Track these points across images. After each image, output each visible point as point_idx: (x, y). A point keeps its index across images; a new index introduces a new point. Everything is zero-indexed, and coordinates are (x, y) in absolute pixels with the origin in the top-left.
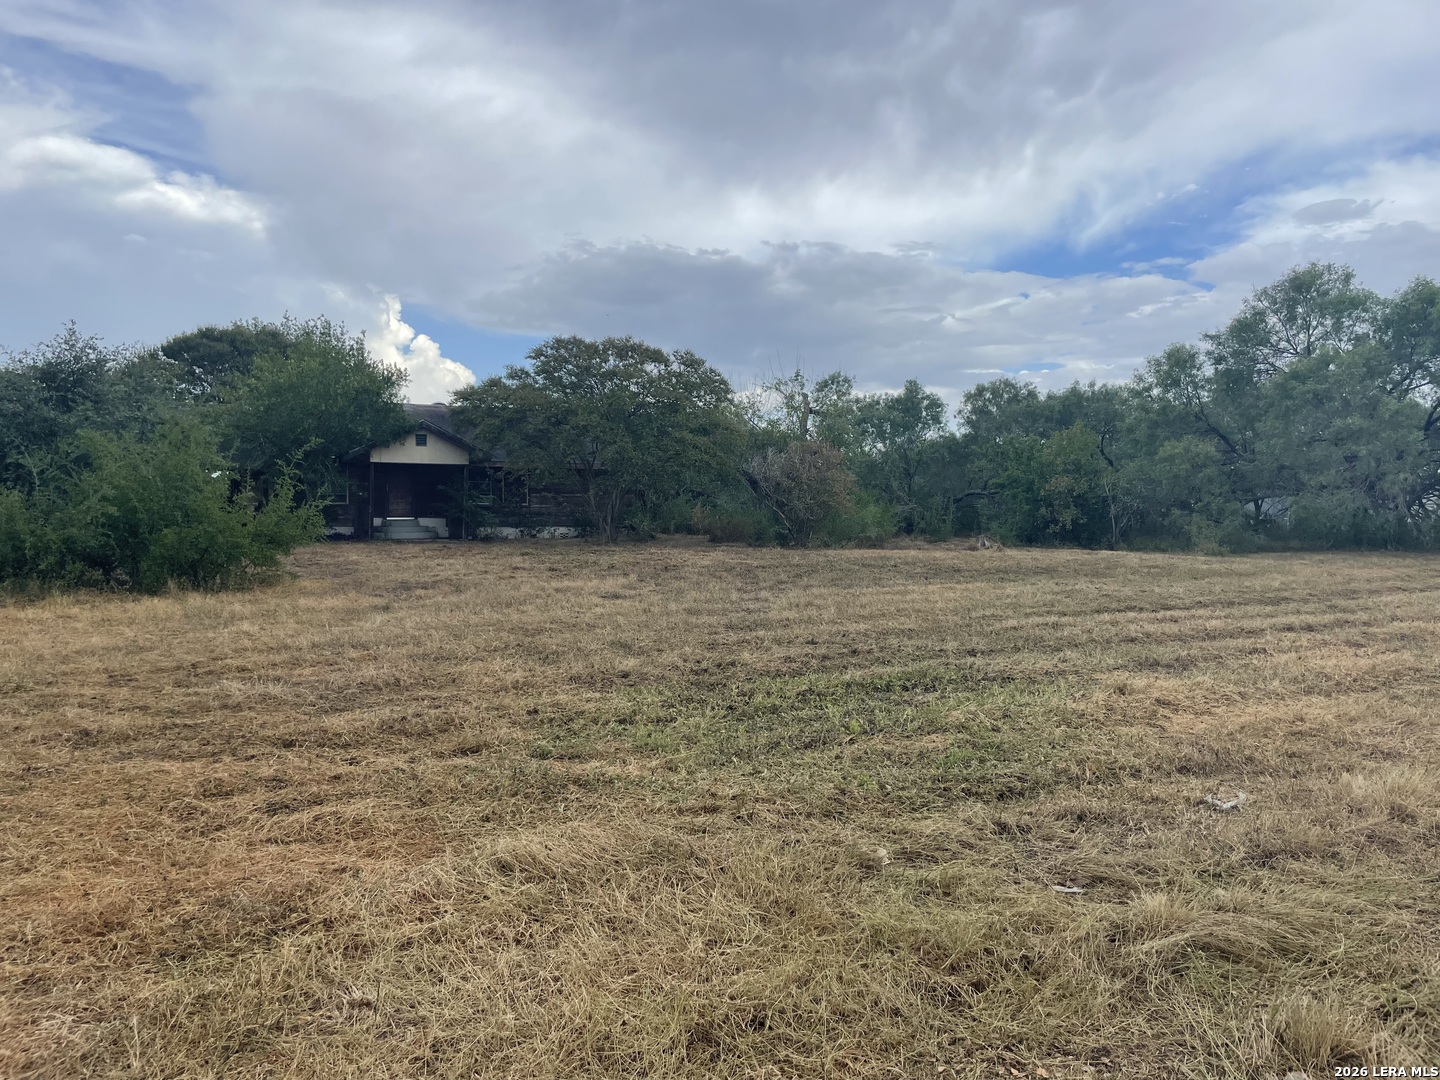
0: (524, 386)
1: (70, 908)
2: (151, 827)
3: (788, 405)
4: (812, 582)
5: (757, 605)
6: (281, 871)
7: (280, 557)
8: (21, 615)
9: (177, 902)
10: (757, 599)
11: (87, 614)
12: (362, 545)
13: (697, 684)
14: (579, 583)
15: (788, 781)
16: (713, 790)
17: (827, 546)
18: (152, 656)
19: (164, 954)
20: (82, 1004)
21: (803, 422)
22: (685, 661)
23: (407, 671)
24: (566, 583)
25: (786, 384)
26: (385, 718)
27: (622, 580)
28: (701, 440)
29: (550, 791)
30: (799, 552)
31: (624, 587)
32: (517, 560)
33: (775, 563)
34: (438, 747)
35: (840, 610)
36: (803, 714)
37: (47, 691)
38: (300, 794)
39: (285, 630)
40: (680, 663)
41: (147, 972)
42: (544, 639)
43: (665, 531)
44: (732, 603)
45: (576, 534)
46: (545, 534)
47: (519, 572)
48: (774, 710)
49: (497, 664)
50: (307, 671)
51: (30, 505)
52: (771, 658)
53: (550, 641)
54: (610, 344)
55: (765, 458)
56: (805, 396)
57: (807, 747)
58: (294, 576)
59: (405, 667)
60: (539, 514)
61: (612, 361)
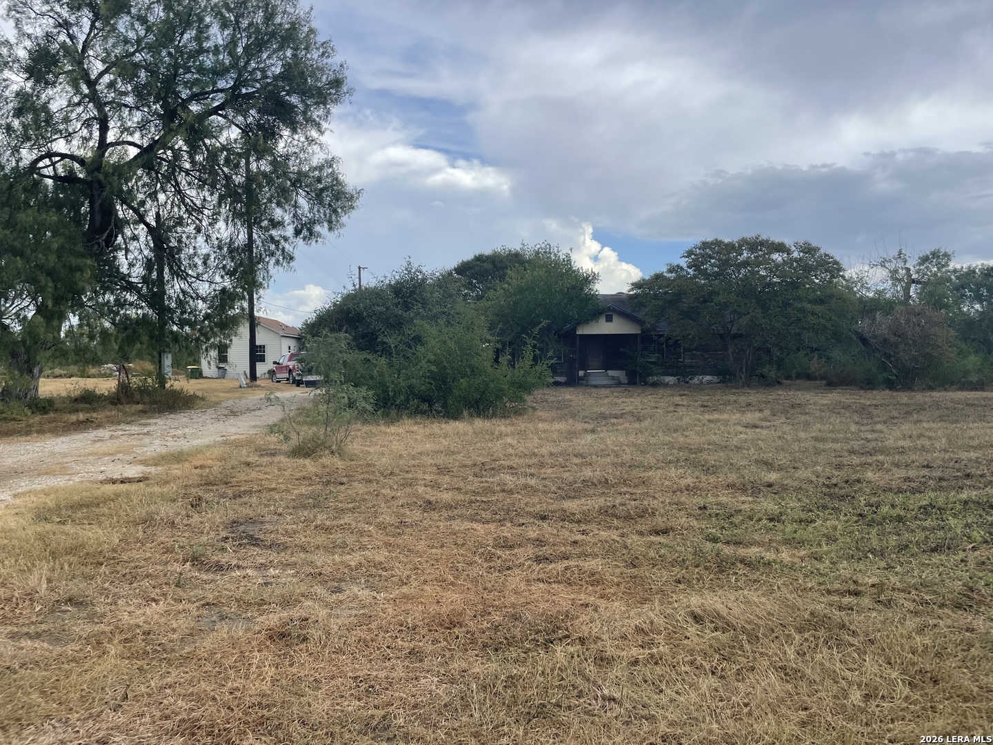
0: (679, 277)
1: (431, 610)
2: (470, 564)
3: (892, 278)
4: (921, 418)
5: (875, 436)
6: (547, 601)
7: (526, 397)
8: (388, 430)
9: (490, 613)
10: (873, 431)
11: (421, 431)
12: (572, 389)
13: (830, 495)
14: (726, 416)
15: (920, 577)
16: (854, 578)
17: (931, 389)
18: (459, 457)
19: (485, 646)
20: (442, 671)
21: (907, 290)
22: (817, 477)
23: (612, 474)
24: (716, 416)
25: (890, 261)
26: (602, 505)
27: (758, 415)
28: (818, 308)
29: (722, 566)
30: (906, 393)
31: (761, 419)
32: (677, 399)
33: (886, 402)
34: (639, 527)
35: (950, 441)
36: (927, 524)
37: (407, 476)
38: (554, 551)
39: (532, 443)
40: (814, 479)
41: (477, 656)
42: (704, 455)
43: (788, 377)
44: (852, 433)
45: (718, 380)
46: (696, 381)
47: (680, 407)
48: (900, 519)
49: (673, 472)
50: (549, 471)
51: (391, 365)
52: (892, 478)
53: (709, 457)
54: (744, 242)
55: (874, 319)
56: (908, 270)
57: (933, 550)
58: (534, 409)
59: (610, 471)
60: (691, 367)
61: (745, 255)
